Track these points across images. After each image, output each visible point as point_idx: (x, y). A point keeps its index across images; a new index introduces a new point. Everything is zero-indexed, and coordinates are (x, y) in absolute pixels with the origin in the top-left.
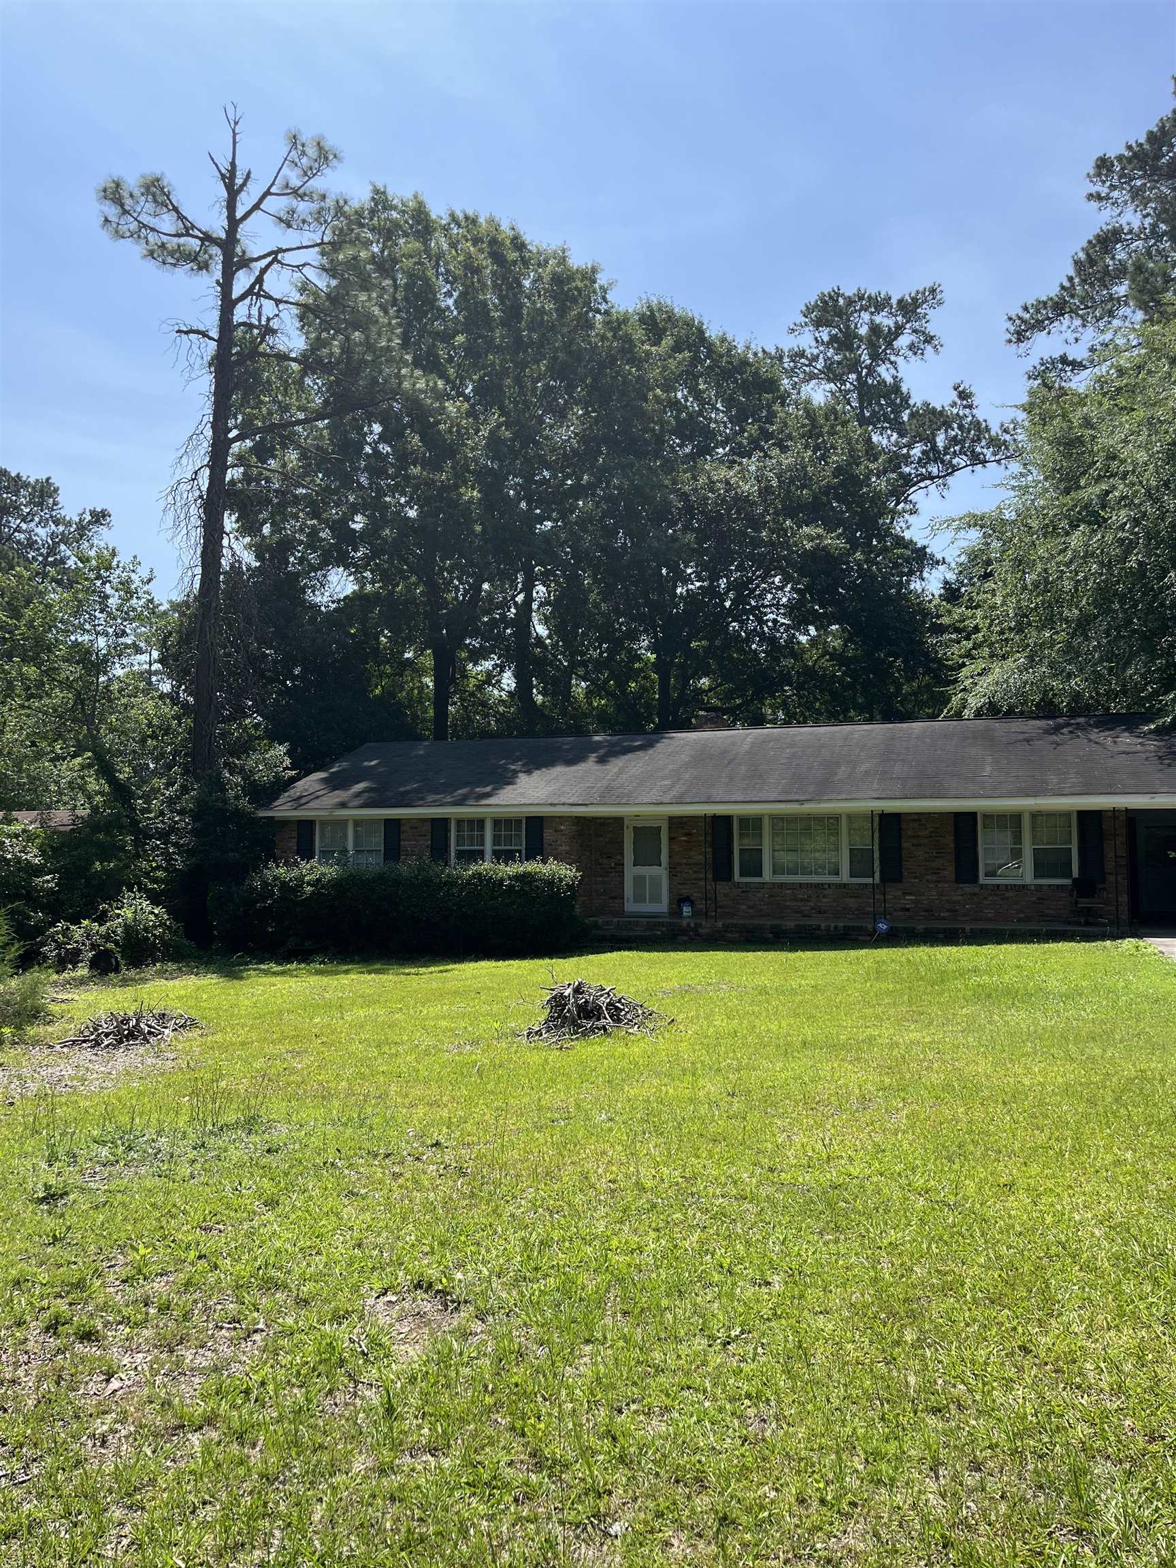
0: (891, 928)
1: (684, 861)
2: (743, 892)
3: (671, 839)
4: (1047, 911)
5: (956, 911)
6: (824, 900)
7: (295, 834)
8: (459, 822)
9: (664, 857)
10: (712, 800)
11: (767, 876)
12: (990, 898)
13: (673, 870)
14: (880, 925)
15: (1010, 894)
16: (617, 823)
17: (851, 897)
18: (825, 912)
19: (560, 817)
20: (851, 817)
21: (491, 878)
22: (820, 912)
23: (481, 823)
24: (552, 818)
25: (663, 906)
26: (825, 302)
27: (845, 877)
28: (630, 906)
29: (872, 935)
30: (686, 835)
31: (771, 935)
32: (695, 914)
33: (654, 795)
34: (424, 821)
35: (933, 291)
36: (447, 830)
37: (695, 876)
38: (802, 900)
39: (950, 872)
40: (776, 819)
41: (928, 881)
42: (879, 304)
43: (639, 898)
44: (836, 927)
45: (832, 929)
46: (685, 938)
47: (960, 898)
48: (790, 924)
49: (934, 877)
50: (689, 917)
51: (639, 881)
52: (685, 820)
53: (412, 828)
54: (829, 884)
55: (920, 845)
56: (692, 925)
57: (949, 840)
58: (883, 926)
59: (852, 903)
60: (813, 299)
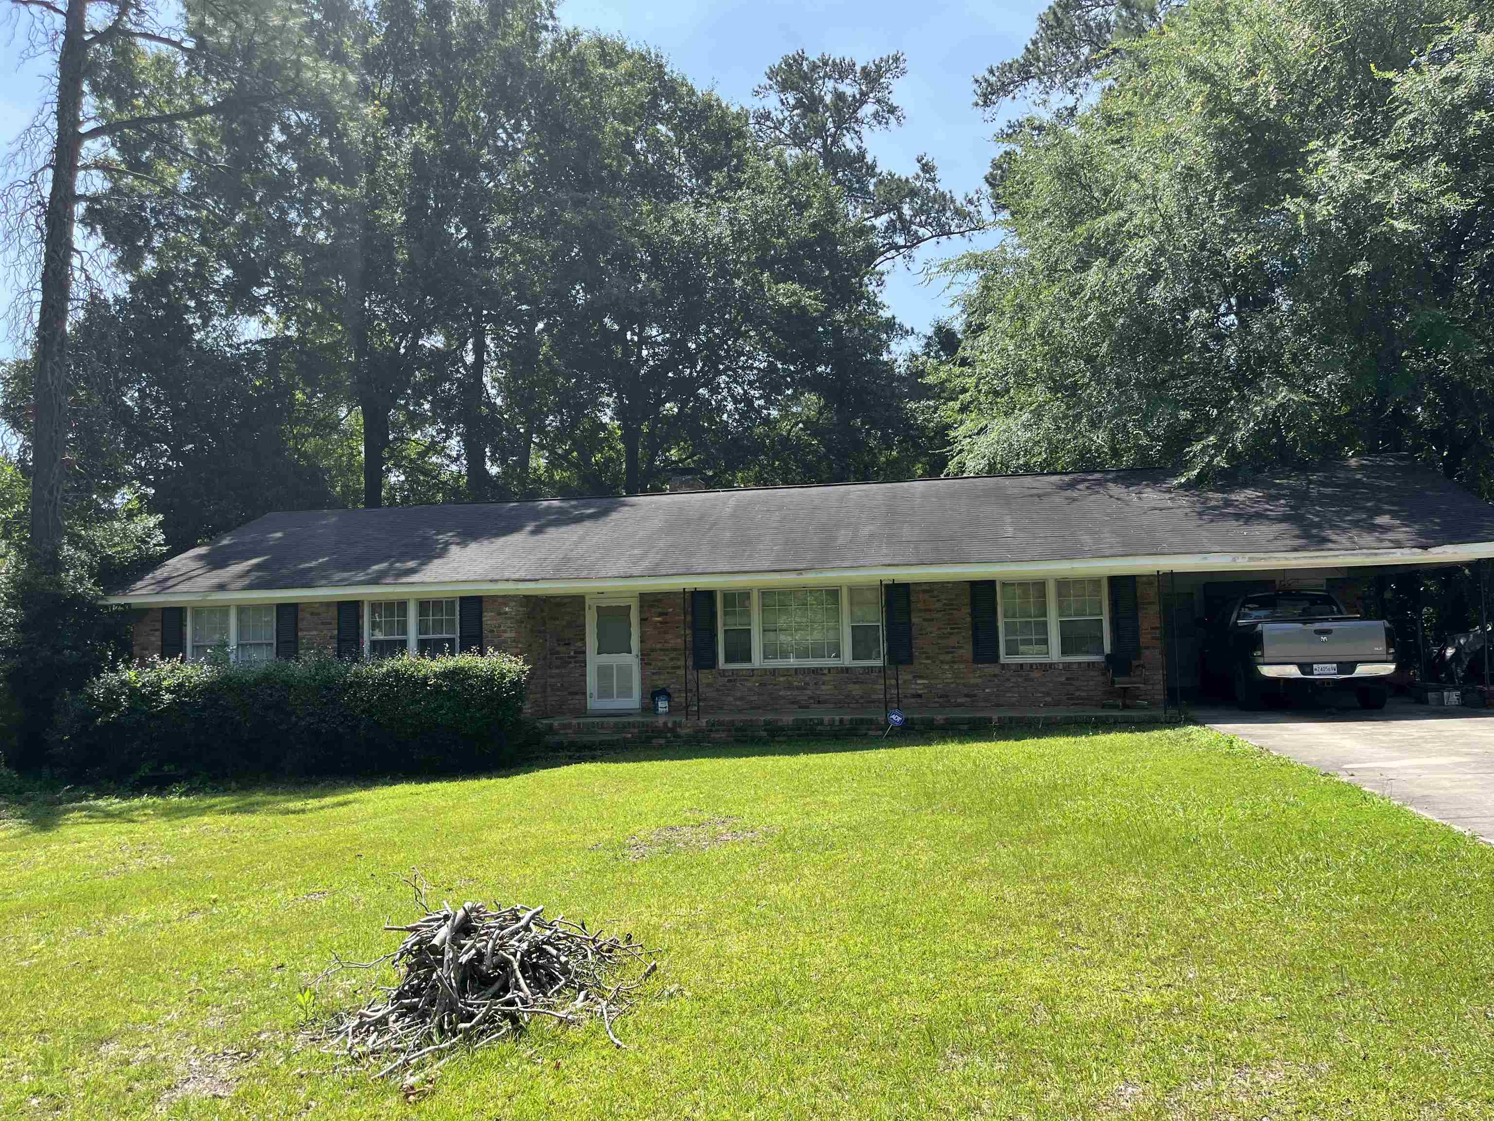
0: (906, 720)
1: (659, 646)
2: (729, 681)
3: (643, 620)
4: (1078, 693)
5: (975, 696)
6: (823, 687)
7: (158, 625)
8: (376, 606)
9: (635, 643)
10: (693, 570)
11: (757, 660)
12: (1013, 680)
13: (645, 658)
14: (893, 717)
15: (1035, 674)
16: (577, 601)
17: (855, 683)
18: (825, 702)
19: (504, 597)
20: (855, 591)
21: (411, 676)
22: (819, 702)
23: (402, 605)
24: (493, 599)
25: (634, 701)
26: (790, 66)
27: (847, 659)
28: (594, 703)
29: (884, 729)
30: (660, 614)
31: (764, 734)
32: (671, 711)
33: (621, 566)
34: (328, 605)
35: (896, 59)
36: (358, 617)
37: (671, 664)
38: (798, 688)
39: (967, 651)
40: (766, 594)
41: (942, 662)
42: (842, 70)
43: (605, 692)
44: (841, 721)
45: (837, 723)
46: (662, 741)
47: (979, 681)
48: (787, 719)
49: (948, 657)
50: (666, 713)
51: (604, 672)
52: (660, 597)
53: (312, 614)
54: (829, 669)
55: (932, 620)
56: (670, 725)
57: (964, 615)
58: (896, 718)
59: (856, 690)
60: (777, 62)
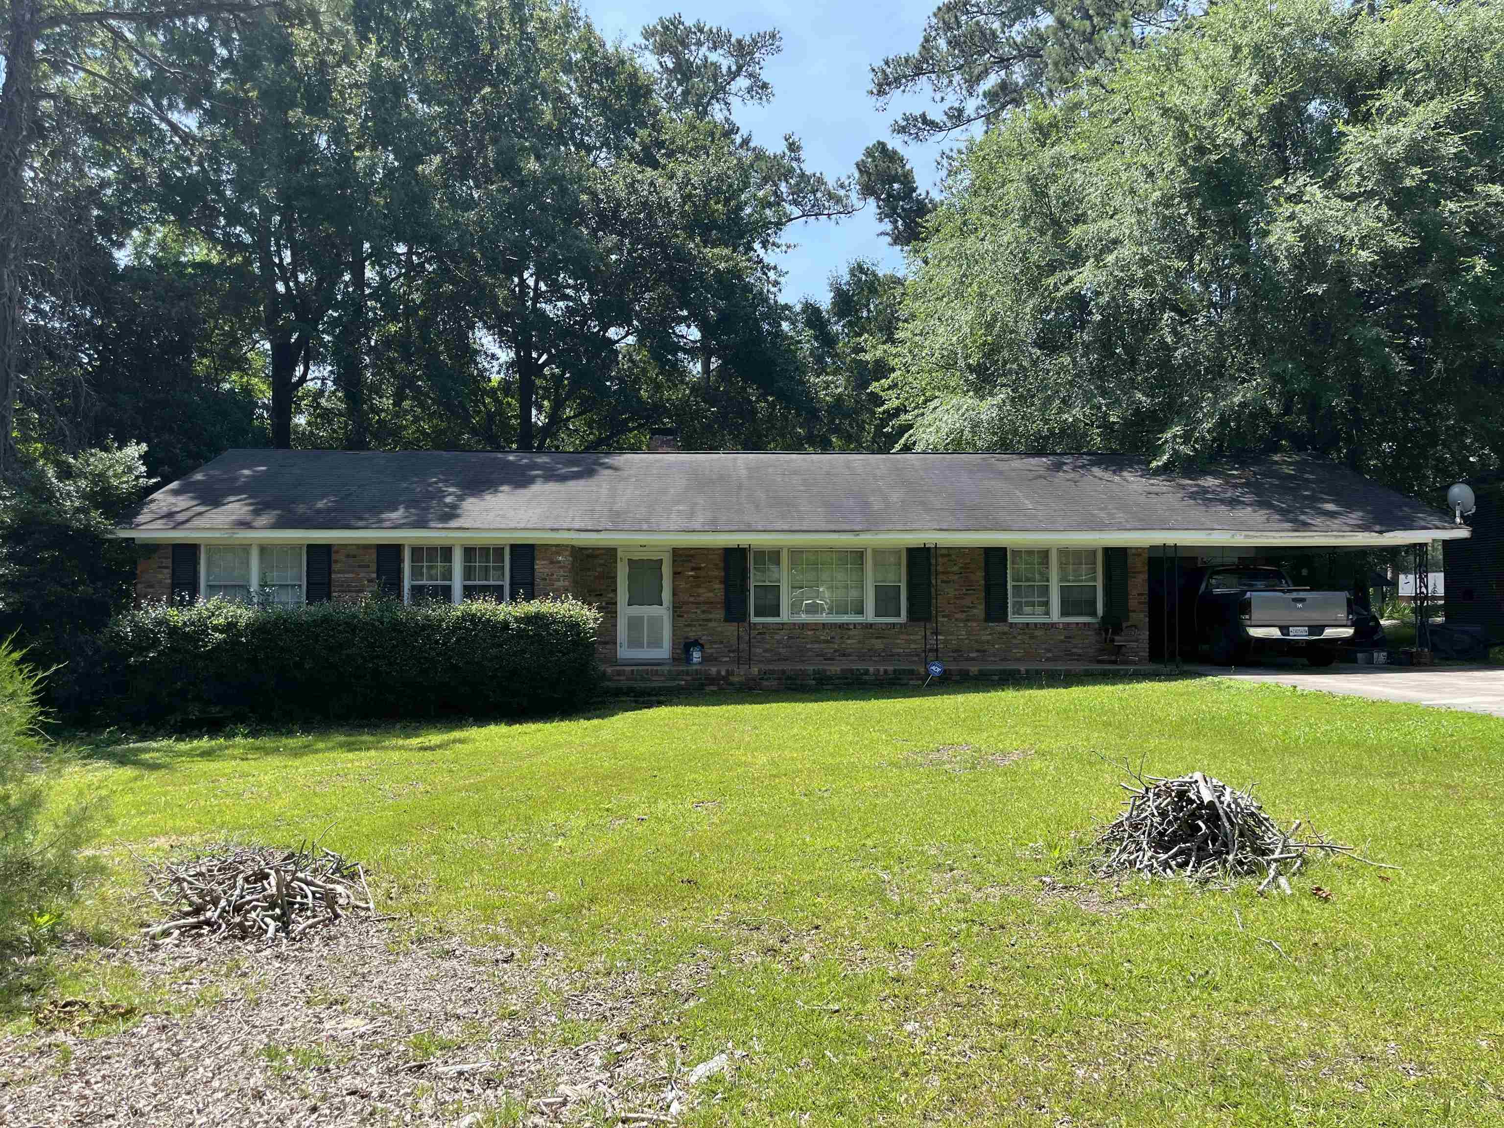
1: (692, 599)
2: (759, 634)
3: (676, 574)
4: (1074, 650)
5: (984, 651)
6: (849, 641)
7: (169, 562)
8: (417, 551)
9: (666, 595)
11: (785, 616)
12: (1019, 637)
13: (678, 610)
15: (1038, 633)
16: (611, 553)
17: (877, 638)
18: (849, 655)
19: (557, 546)
20: (878, 553)
22: (844, 655)
23: (447, 552)
24: (546, 547)
25: (664, 652)
27: (869, 616)
28: (624, 652)
29: (924, 679)
30: (693, 569)
32: (705, 659)
34: (366, 547)
35: (773, 36)
36: (400, 560)
37: (703, 616)
38: (827, 642)
39: (979, 611)
40: (796, 553)
41: (956, 620)
43: (634, 642)
47: (989, 637)
49: (964, 616)
50: (700, 663)
51: (635, 624)
53: (348, 556)
54: (855, 624)
55: (949, 582)
57: (979, 576)
59: (878, 644)
